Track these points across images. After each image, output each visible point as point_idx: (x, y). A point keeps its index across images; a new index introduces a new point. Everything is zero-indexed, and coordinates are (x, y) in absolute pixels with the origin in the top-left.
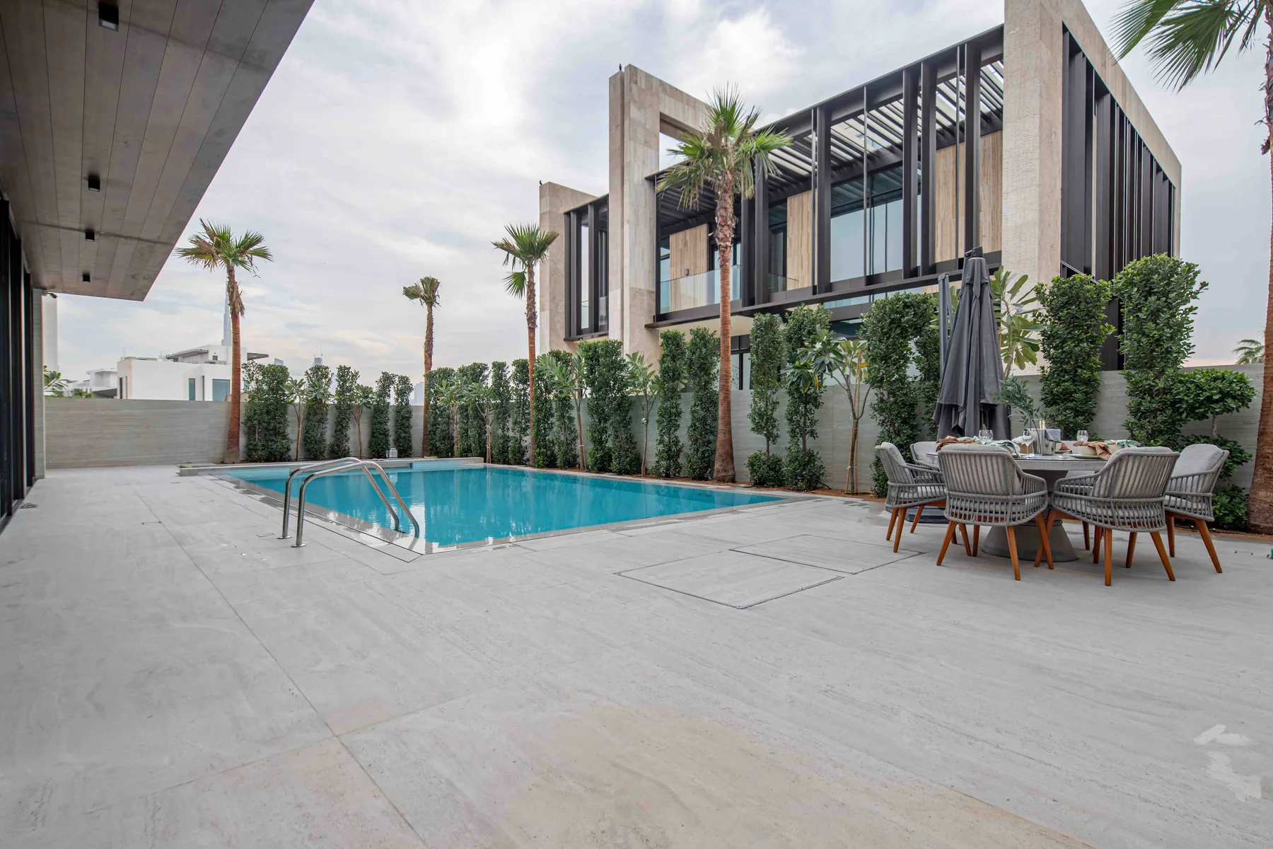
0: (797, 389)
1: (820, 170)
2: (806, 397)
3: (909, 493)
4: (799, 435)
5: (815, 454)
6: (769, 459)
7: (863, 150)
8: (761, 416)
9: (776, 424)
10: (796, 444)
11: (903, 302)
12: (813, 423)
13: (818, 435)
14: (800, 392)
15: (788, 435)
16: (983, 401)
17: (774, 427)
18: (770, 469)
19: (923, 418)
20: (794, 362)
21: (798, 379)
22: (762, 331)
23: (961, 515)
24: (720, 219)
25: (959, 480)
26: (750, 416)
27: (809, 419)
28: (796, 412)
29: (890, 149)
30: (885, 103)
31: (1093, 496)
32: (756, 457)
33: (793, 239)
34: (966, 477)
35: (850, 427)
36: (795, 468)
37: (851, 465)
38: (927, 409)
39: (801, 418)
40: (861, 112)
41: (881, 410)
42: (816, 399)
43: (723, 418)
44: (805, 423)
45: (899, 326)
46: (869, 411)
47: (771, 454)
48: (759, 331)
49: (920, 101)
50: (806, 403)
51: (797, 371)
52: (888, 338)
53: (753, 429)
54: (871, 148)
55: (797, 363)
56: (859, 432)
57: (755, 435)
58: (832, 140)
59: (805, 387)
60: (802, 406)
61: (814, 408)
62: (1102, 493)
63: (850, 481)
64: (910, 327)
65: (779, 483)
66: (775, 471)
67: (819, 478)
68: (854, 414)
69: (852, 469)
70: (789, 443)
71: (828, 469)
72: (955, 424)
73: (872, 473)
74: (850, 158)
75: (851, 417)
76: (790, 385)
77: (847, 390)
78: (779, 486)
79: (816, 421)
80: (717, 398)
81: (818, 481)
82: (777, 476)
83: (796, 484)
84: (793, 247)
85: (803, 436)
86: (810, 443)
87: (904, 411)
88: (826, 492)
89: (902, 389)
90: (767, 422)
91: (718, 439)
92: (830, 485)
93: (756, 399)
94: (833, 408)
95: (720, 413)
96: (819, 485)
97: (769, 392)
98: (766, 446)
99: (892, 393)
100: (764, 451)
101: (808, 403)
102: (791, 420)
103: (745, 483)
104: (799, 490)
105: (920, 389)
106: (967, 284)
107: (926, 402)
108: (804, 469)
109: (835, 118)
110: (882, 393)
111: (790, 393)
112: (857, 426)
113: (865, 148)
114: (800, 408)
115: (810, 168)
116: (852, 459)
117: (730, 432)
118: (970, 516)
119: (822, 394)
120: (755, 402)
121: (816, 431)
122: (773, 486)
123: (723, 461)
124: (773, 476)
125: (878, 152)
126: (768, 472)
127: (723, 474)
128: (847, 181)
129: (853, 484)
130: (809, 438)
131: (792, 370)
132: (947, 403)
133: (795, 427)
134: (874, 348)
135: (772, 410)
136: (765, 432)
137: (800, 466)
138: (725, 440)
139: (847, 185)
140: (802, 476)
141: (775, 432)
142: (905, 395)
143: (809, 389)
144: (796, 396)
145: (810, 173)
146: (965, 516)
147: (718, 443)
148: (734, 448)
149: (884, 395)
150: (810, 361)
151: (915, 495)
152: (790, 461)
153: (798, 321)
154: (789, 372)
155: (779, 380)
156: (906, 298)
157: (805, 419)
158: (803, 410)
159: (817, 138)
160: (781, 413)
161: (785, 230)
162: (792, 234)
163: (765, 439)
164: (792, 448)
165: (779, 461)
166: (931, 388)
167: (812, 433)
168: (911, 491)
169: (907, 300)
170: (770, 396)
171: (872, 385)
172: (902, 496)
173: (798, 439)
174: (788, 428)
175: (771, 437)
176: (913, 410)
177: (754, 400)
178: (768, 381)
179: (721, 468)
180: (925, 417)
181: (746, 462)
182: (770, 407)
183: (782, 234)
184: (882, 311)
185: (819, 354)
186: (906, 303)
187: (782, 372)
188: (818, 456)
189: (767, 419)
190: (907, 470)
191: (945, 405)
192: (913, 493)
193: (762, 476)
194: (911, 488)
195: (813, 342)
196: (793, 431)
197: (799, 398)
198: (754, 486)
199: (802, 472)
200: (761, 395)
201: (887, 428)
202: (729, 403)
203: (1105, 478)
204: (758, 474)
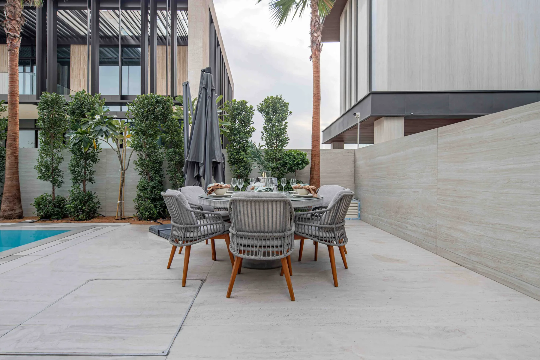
0: (79, 149)
1: (93, 35)
2: (86, 155)
3: (194, 232)
4: (80, 182)
5: (93, 194)
6: (54, 199)
7: (119, 33)
8: (47, 167)
9: (61, 173)
10: (78, 188)
11: (156, 99)
12: (91, 173)
13: (95, 181)
14: (82, 152)
15: (71, 181)
16: (214, 160)
17: (59, 176)
18: (55, 207)
19: (166, 170)
20: (76, 130)
21: (80, 141)
22: (48, 105)
23: (244, 252)
24: (8, 14)
25: (247, 222)
26: (36, 167)
27: (88, 170)
28: (78, 166)
29: (132, 37)
30: (131, 9)
31: (324, 224)
32: (42, 198)
33: (74, 69)
34: (254, 219)
35: (119, 175)
36: (77, 205)
37: (120, 201)
38: (169, 165)
39: (82, 169)
40: (117, 9)
41: (142, 165)
42: (94, 156)
43: (10, 169)
44: (85, 173)
45: (153, 113)
46: (132, 166)
47: (56, 195)
48: (45, 105)
49: (149, 17)
50: (86, 159)
51: (79, 136)
52: (146, 120)
53: (40, 177)
54: (123, 33)
55: (79, 130)
56: (125, 179)
57: (42, 182)
58: (100, 19)
59: (85, 148)
60: (83, 161)
61: (92, 163)
62: (329, 222)
63: (119, 210)
64: (160, 115)
65: (63, 216)
66: (60, 208)
67: (96, 210)
68: (122, 168)
69: (120, 203)
70: (72, 187)
71: (103, 203)
72: (197, 174)
73: (135, 205)
74: (110, 34)
75: (120, 169)
76: (73, 146)
77: (117, 152)
78: (63, 218)
79: (94, 172)
80: (5, 154)
81: (95, 211)
82: (61, 211)
83: (78, 216)
84: (74, 74)
85: (83, 181)
86: (89, 186)
87: (156, 166)
88: (101, 220)
89: (155, 152)
90: (53, 172)
91: (5, 185)
92: (104, 214)
93: (43, 155)
94: (106, 163)
95: (7, 165)
96: (96, 215)
97: (55, 151)
98: (51, 189)
99: (148, 155)
100: (50, 193)
101: (88, 159)
102: (73, 171)
103: (32, 218)
104: (80, 220)
105: (165, 153)
106: (204, 88)
107: (169, 161)
108: (84, 205)
109: (101, 6)
110: (141, 155)
111: (73, 152)
112: (124, 175)
113: (120, 32)
114: (82, 162)
115: (86, 32)
116: (121, 197)
117: (17, 180)
118: (256, 252)
119: (98, 154)
120: (41, 157)
121: (94, 179)
122: (58, 219)
123: (10, 202)
124: (58, 211)
125: (125, 36)
126: (53, 209)
127: (10, 213)
128: (108, 46)
129: (121, 212)
130: (88, 184)
131: (75, 135)
132: (193, 161)
133: (77, 175)
134: (138, 125)
135: (58, 163)
136: (51, 179)
137: (81, 203)
138: (12, 186)
139: (106, 49)
140: (83, 210)
141: (60, 179)
142: (156, 156)
143: (89, 149)
144: (78, 154)
145: (87, 35)
146: (252, 252)
147: (5, 188)
148: (21, 192)
149: (143, 156)
150: (91, 128)
151: (199, 234)
152: (72, 200)
153: (80, 100)
154: (72, 136)
155: (64, 142)
156: (157, 97)
157: (85, 170)
158: (84, 164)
159: (90, 15)
160: (65, 166)
161: (68, 64)
162: (74, 65)
163: (51, 185)
164: (74, 191)
165: (63, 200)
166: (172, 153)
167: (91, 180)
168: (196, 231)
169: (158, 99)
170: (55, 153)
171: (136, 149)
172: (188, 236)
173: (80, 184)
174: (71, 177)
175: (56, 183)
176: (161, 166)
177: (41, 155)
178: (54, 143)
179: (8, 208)
180: (168, 170)
181: (33, 202)
182: (55, 161)
183: (67, 67)
184: (142, 103)
185: (98, 124)
186: (157, 100)
187: (66, 135)
188: (95, 195)
189: (53, 170)
190: (192, 213)
191: (190, 162)
192: (197, 232)
193: (48, 212)
194: (195, 229)
195: (93, 114)
196: (75, 178)
197: (80, 155)
198: (40, 220)
199: (82, 207)
200: (46, 151)
201: (144, 176)
202: (16, 158)
203: (332, 211)
204: (44, 211)
